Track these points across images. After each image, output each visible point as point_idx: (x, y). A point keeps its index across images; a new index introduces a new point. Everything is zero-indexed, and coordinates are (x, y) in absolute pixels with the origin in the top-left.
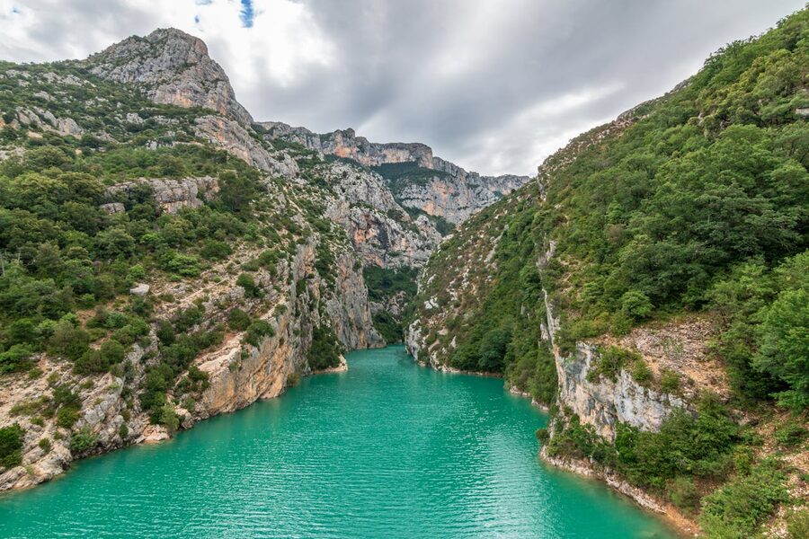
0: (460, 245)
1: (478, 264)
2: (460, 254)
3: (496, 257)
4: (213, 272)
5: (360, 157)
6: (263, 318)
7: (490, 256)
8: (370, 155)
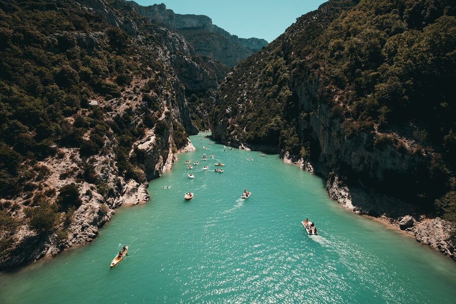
0: (239, 78)
1: (251, 89)
2: (240, 84)
3: (260, 86)
4: (127, 92)
5: (170, 23)
6: (160, 119)
7: (257, 85)
8: (176, 22)
